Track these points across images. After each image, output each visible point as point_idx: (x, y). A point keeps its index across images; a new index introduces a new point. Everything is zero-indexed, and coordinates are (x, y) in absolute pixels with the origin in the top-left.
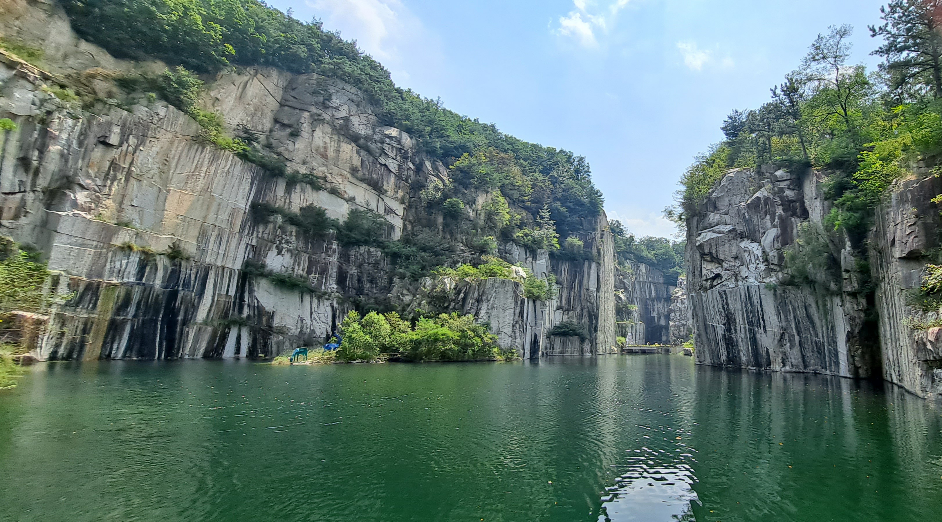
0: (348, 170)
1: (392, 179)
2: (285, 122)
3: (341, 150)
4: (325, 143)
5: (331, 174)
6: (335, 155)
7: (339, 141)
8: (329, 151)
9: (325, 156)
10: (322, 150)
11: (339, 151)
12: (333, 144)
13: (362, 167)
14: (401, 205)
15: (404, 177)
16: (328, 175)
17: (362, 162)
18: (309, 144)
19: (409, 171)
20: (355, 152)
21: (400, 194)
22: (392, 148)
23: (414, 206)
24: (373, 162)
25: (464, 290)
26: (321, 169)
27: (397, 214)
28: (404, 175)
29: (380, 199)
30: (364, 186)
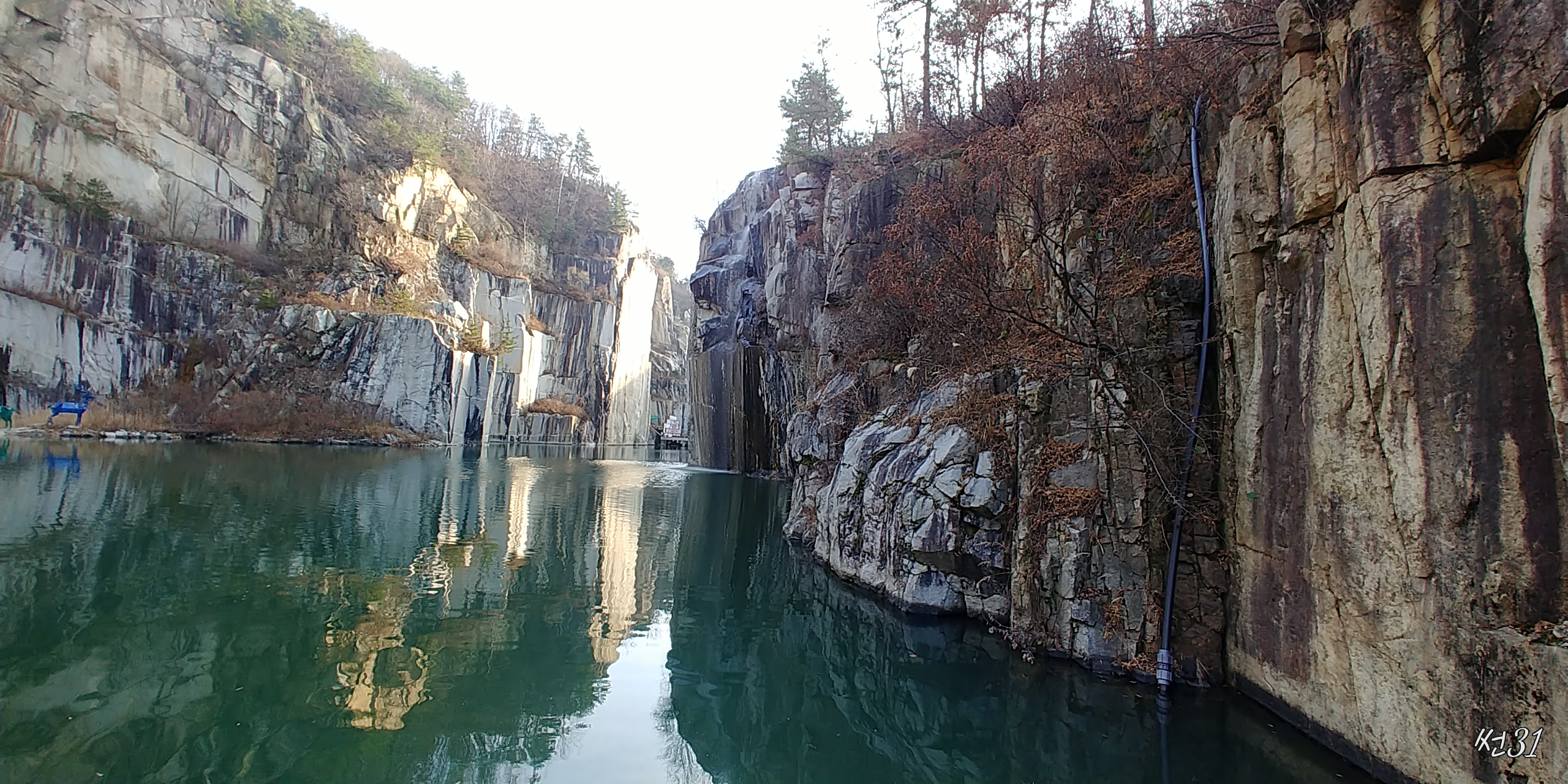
0: (159, 113)
1: (246, 137)
2: (37, 15)
3: (144, 76)
4: (114, 61)
5: (126, 117)
6: (133, 84)
7: (141, 60)
8: (121, 75)
9: (113, 84)
10: (107, 72)
11: (141, 78)
12: (128, 62)
13: (187, 111)
14: (262, 185)
15: (268, 138)
16: (120, 118)
17: (188, 102)
18: (82, 61)
19: (276, 127)
20: (174, 84)
21: (260, 164)
22: (246, 85)
23: (285, 187)
24: (209, 105)
25: (351, 331)
26: (105, 106)
27: (252, 200)
28: (266, 133)
29: (221, 169)
30: (190, 144)
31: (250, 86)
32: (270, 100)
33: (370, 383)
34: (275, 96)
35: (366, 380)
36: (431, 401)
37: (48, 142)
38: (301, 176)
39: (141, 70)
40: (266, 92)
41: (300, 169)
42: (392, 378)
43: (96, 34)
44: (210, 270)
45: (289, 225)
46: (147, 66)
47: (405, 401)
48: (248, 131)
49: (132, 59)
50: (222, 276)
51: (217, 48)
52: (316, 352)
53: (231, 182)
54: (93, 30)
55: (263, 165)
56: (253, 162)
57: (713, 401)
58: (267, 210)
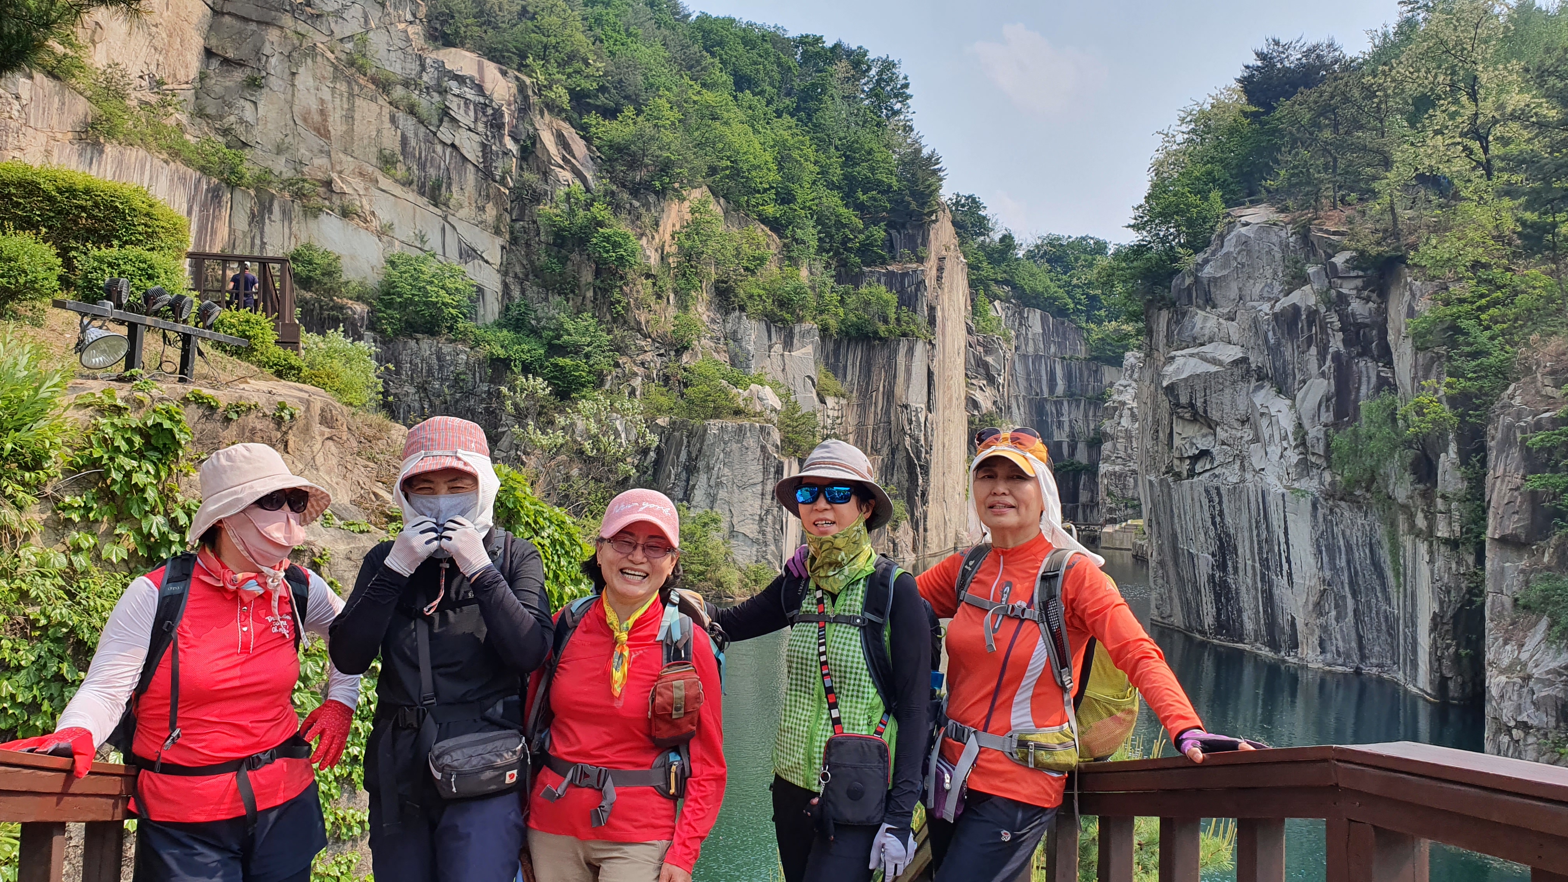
0: (374, 161)
1: (471, 176)
2: (230, 55)
3: (356, 117)
4: (322, 101)
5: (340, 172)
6: (344, 128)
7: (351, 95)
8: (331, 119)
9: (323, 132)
10: (317, 118)
11: (352, 117)
12: (337, 101)
13: (404, 152)
14: (497, 240)
15: (498, 174)
16: (335, 176)
17: (404, 141)
18: (287, 106)
19: (506, 159)
20: (386, 118)
21: (491, 212)
22: (465, 103)
23: (521, 238)
24: (427, 141)
26: (317, 162)
27: (487, 262)
28: (496, 168)
29: (447, 226)
30: (412, 196)
31: (472, 107)
32: (496, 124)
34: (502, 115)
37: (267, 221)
38: (542, 222)
39: (352, 109)
40: (490, 111)
41: (540, 212)
43: (301, 70)
45: (533, 292)
46: (358, 102)
47: (731, 534)
48: (470, 167)
49: (341, 95)
50: (477, 374)
51: (428, 61)
53: (460, 241)
54: (297, 65)
55: (494, 212)
56: (482, 209)
57: (1211, 550)
58: (505, 274)
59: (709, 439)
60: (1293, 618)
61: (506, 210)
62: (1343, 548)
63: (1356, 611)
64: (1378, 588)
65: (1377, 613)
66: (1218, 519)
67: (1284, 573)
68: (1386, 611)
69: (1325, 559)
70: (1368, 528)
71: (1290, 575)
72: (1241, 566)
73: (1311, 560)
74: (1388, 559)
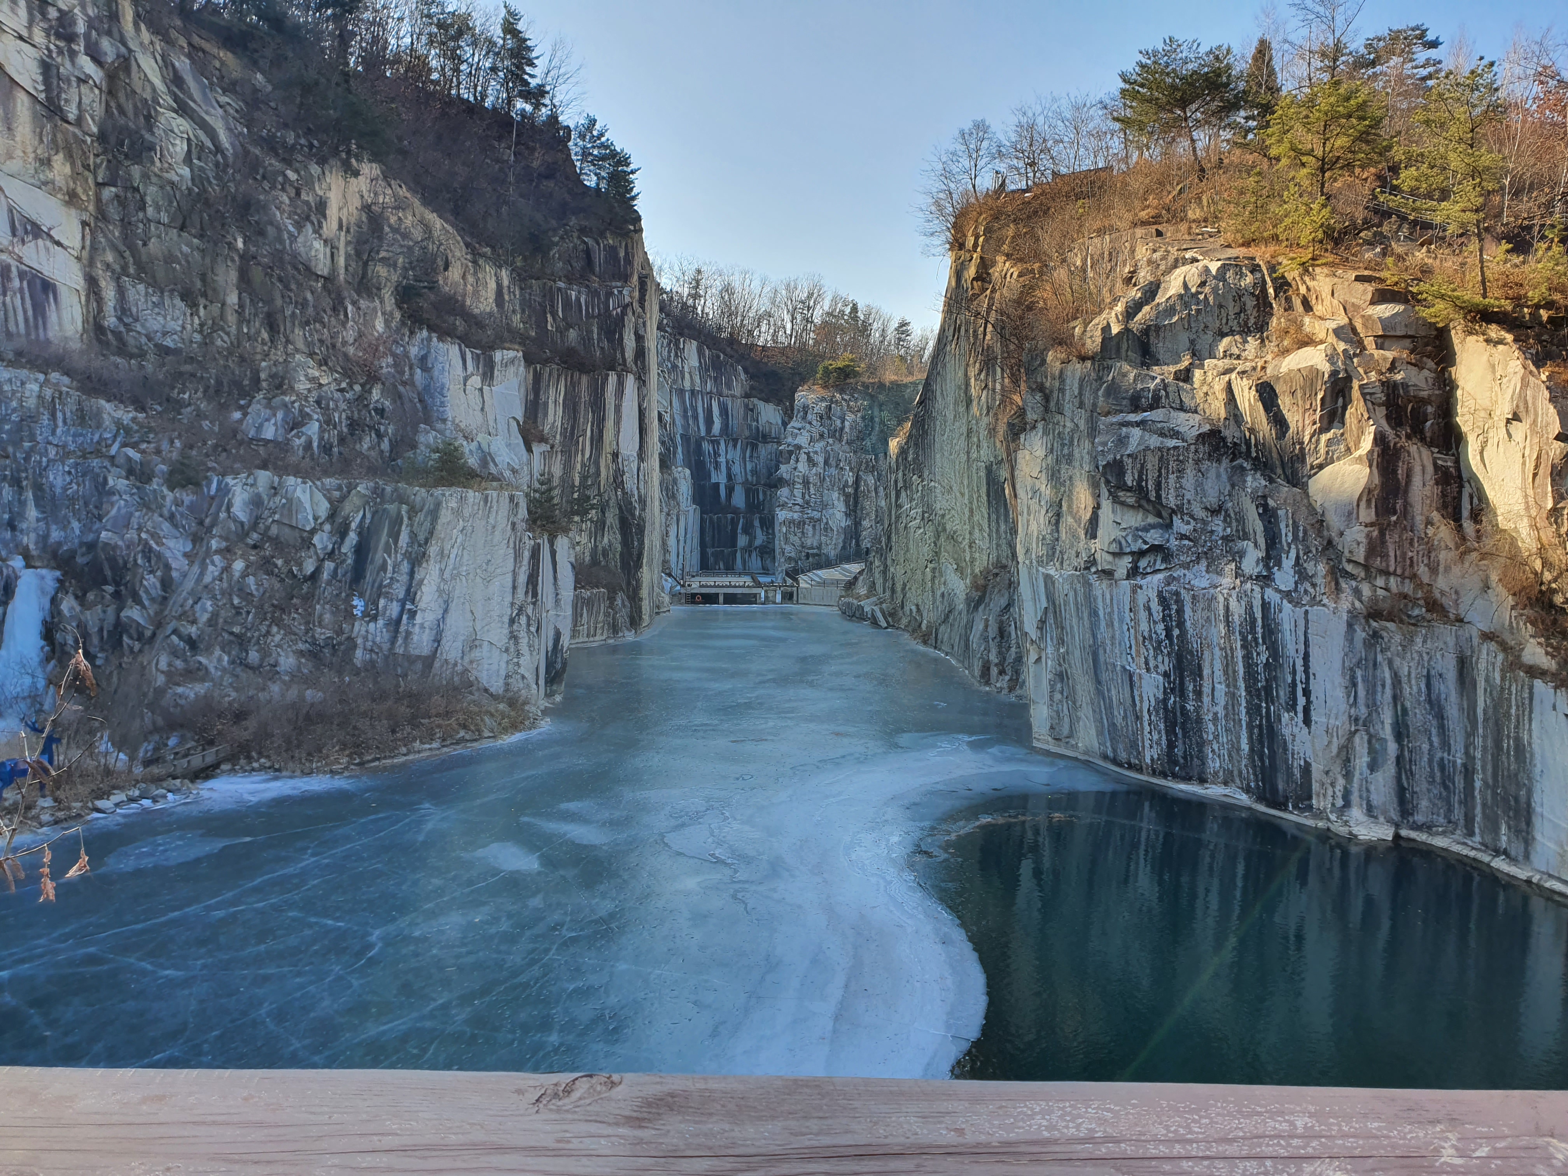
14: (73, 212)
15: (72, 112)
19: (84, 89)
21: (61, 169)
23: (114, 212)
25: (358, 519)
27: (58, 244)
28: (66, 101)
32: (63, 33)
33: (418, 619)
34: (73, 23)
35: (413, 614)
36: (514, 637)
38: (152, 192)
41: (145, 176)
42: (453, 606)
44: (31, 403)
45: (137, 293)
47: (473, 643)
48: (21, 97)
50: (59, 415)
52: (309, 567)
53: (10, 210)
55: (67, 170)
56: (46, 163)
57: (1162, 669)
58: (91, 263)
59: (445, 516)
60: (1308, 765)
61: (87, 167)
62: (1388, 682)
63: (1399, 759)
64: (1434, 731)
65: (1430, 761)
66: (1176, 632)
67: (1300, 708)
68: (1442, 759)
69: (1362, 693)
70: (1426, 658)
71: (1307, 710)
72: (1206, 690)
73: (1340, 693)
74: (1454, 697)
